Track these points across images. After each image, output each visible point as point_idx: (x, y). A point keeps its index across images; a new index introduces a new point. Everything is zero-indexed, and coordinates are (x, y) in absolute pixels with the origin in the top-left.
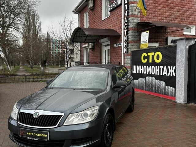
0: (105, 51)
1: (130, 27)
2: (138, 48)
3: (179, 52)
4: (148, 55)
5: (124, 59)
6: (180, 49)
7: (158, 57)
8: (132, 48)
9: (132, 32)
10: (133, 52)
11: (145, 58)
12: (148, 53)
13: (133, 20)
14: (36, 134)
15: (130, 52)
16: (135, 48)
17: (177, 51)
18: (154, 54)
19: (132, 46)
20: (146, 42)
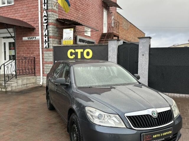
0: (3, 43)
1: (50, 21)
2: (59, 44)
3: (111, 50)
4: (76, 51)
5: (42, 53)
6: (111, 48)
7: (88, 54)
8: (53, 43)
9: (52, 27)
10: (54, 47)
11: (72, 54)
12: (76, 50)
13: (53, 15)
14: (162, 134)
15: (51, 47)
16: (55, 44)
17: (109, 49)
18: (84, 51)
19: (53, 41)
20: (71, 39)
